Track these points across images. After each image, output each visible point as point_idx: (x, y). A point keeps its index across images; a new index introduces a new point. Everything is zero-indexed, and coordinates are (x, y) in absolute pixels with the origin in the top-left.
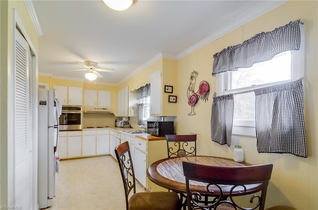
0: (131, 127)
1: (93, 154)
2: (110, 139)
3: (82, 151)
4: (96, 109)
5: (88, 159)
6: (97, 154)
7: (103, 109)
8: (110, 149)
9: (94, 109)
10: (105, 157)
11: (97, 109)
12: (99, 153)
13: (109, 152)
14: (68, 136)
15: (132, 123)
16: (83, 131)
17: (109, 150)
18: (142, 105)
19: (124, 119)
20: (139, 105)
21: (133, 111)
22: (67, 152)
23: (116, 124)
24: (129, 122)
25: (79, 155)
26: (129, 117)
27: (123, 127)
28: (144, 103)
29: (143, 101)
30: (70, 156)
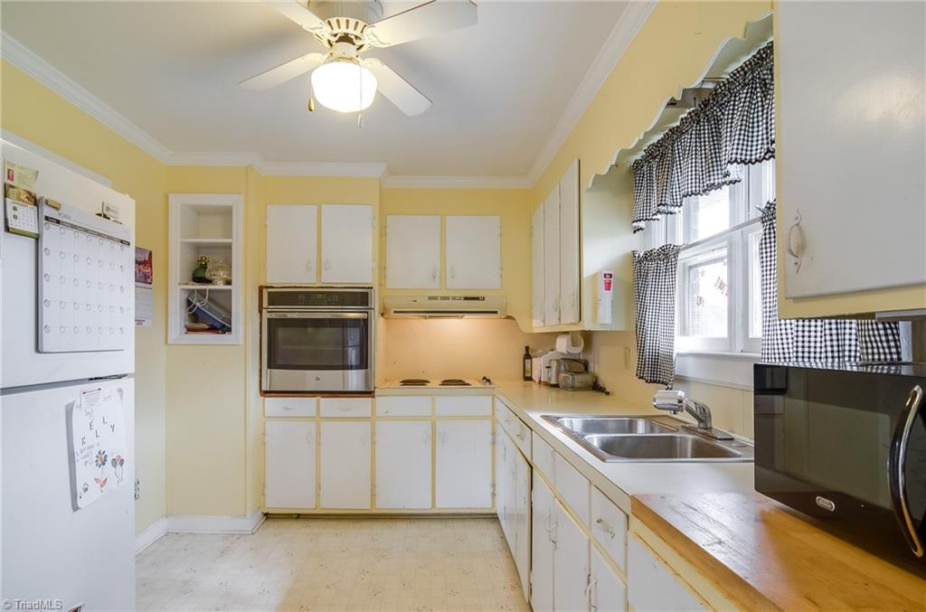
0: (596, 387)
1: (421, 503)
2: (494, 443)
3: (373, 486)
4: (436, 298)
5: (401, 527)
6: (437, 506)
7: (466, 299)
8: (494, 486)
9: (430, 298)
10: (472, 523)
11: (443, 298)
12: (445, 504)
13: (493, 505)
14: (318, 418)
15: (605, 365)
16: (377, 398)
17: (494, 494)
18: (667, 255)
19: (562, 345)
20: (648, 256)
21: (607, 297)
22: (319, 486)
23: (528, 366)
24: (590, 358)
25: (363, 506)
26: (588, 337)
27: (556, 386)
28: (679, 241)
29: (669, 230)
30: (329, 504)
